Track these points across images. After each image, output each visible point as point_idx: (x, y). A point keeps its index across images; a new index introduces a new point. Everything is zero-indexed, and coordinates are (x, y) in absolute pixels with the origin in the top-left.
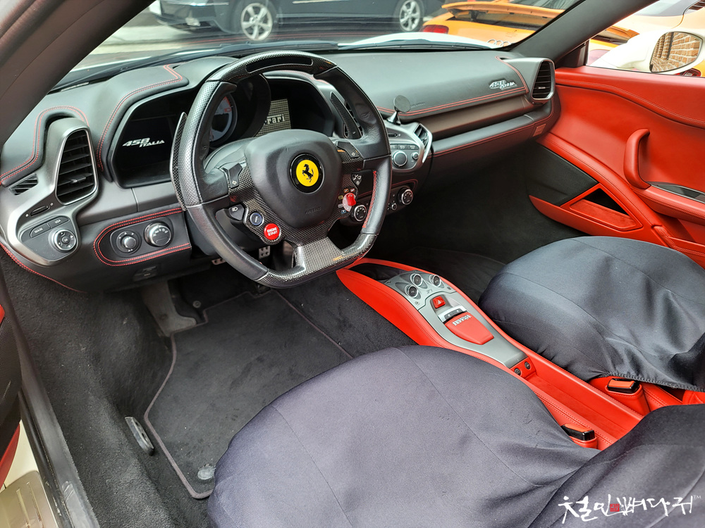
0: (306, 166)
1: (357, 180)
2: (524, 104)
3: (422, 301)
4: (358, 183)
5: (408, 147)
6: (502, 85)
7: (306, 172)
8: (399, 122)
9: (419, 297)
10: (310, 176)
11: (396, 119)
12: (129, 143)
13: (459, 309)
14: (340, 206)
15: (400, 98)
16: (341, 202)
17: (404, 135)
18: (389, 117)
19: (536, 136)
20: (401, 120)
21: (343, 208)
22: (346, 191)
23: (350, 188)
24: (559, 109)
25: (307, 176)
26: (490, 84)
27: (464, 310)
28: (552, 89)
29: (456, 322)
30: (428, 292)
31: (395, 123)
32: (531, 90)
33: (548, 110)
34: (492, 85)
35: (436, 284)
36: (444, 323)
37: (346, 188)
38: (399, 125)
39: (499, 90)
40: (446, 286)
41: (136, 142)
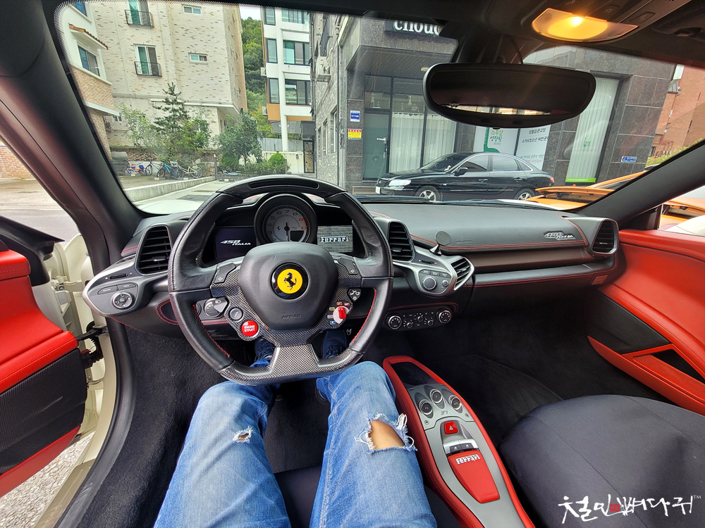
0: (290, 274)
1: (355, 295)
2: (583, 255)
3: (432, 422)
4: (355, 298)
5: (440, 274)
6: (559, 237)
7: (289, 280)
8: (440, 253)
9: (431, 416)
10: (292, 284)
11: (437, 250)
12: (226, 242)
13: (470, 444)
14: (329, 317)
15: (442, 234)
16: (332, 313)
17: (439, 264)
18: (432, 247)
19: (595, 285)
20: (442, 251)
21: (333, 320)
22: (339, 303)
23: (344, 302)
24: (623, 264)
25: (288, 284)
26: (545, 234)
27: (475, 446)
28: (615, 246)
29: (460, 460)
30: (443, 413)
31: (436, 253)
32: (591, 243)
33: (611, 264)
34: (548, 235)
35: (454, 406)
36: (448, 455)
37: (340, 301)
38: (439, 255)
39: (555, 240)
40: (465, 411)
41: (231, 242)
